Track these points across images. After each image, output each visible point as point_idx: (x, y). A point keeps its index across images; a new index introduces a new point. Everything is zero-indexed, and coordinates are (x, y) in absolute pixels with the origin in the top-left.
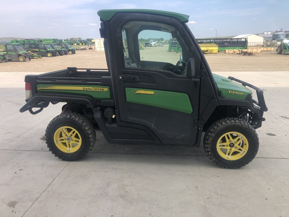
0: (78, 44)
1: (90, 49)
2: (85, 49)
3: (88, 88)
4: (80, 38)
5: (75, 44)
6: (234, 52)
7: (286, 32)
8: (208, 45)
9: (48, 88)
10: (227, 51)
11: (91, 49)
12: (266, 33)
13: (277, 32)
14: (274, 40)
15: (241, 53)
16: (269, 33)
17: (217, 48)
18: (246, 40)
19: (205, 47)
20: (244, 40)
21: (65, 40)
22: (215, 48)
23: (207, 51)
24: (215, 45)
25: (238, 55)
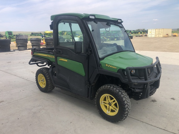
0: (141, 33)
1: (145, 36)
2: (142, 36)
4: (144, 29)
5: (139, 33)
11: (147, 36)
21: (133, 31)
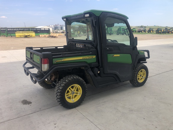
3: (85, 57)
6: (45, 36)
7: (60, 25)
8: (28, 32)
9: (63, 60)
10: (40, 36)
12: (51, 26)
13: (56, 25)
14: (55, 29)
15: (50, 37)
16: (52, 26)
17: (34, 34)
18: (49, 29)
19: (27, 33)
20: (48, 29)
22: (33, 34)
23: (29, 36)
24: (33, 32)
25: (48, 38)
